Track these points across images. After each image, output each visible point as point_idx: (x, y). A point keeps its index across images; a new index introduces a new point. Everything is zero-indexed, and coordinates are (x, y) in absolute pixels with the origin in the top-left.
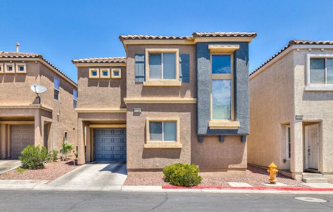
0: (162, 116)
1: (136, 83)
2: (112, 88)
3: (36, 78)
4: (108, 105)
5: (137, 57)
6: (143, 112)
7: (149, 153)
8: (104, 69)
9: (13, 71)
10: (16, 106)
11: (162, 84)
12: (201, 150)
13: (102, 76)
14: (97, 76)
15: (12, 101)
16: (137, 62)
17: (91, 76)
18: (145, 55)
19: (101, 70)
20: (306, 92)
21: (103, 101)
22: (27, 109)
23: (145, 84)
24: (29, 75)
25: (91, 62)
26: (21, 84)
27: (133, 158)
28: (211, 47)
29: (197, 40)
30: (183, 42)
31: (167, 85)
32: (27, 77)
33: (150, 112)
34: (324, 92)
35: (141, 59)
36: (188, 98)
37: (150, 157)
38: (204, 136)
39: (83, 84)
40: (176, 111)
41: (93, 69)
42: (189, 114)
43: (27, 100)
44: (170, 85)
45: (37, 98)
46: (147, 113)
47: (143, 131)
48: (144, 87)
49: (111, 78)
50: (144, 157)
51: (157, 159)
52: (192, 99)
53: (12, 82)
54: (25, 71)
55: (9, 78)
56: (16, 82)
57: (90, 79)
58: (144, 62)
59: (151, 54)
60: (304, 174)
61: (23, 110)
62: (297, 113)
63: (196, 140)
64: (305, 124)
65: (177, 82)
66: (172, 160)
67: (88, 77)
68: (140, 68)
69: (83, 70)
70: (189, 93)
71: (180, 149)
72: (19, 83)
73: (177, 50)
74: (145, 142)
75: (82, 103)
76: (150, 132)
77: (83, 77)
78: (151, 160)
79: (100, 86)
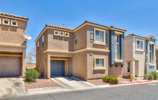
0: (99, 57)
1: (91, 42)
2: (65, 41)
3: (24, 31)
4: (63, 49)
5: (91, 31)
6: (93, 55)
7: (95, 72)
8: (61, 32)
9: (9, 24)
10: (11, 46)
11: (100, 44)
12: (111, 70)
13: (60, 35)
14: (58, 35)
15: (7, 42)
16: (91, 33)
17: (55, 34)
18: (94, 31)
19: (60, 32)
20: (135, 51)
21: (60, 47)
22: (18, 48)
23: (94, 43)
24: (19, 28)
25: (56, 27)
26: (14, 33)
27: (90, 75)
28: (116, 32)
29: (112, 29)
30: (106, 28)
31: (101, 44)
32: (18, 29)
33: (96, 55)
34: (139, 51)
35: (92, 32)
36: (107, 50)
37: (95, 74)
38: (113, 65)
39: (51, 37)
40: (104, 55)
41: (56, 31)
42: (107, 56)
43: (18, 42)
44: (102, 44)
45: (24, 42)
46: (94, 55)
47: (93, 63)
48: (93, 44)
49: (64, 37)
50: (93, 74)
51: (98, 74)
52: (109, 51)
53: (8, 30)
54: (17, 25)
55: (5, 28)
56: (10, 31)
57: (54, 36)
58: (94, 34)
59: (96, 31)
60: (135, 77)
61: (15, 48)
62: (134, 58)
63: (109, 66)
64: (135, 61)
65: (104, 44)
66: (103, 74)
67: (53, 34)
68: (92, 36)
69: (51, 31)
70: (107, 48)
71: (105, 70)
72: (12, 32)
73: (104, 31)
74: (94, 67)
75: (50, 47)
76: (96, 63)
77: (51, 34)
78: (96, 74)
79: (59, 40)
